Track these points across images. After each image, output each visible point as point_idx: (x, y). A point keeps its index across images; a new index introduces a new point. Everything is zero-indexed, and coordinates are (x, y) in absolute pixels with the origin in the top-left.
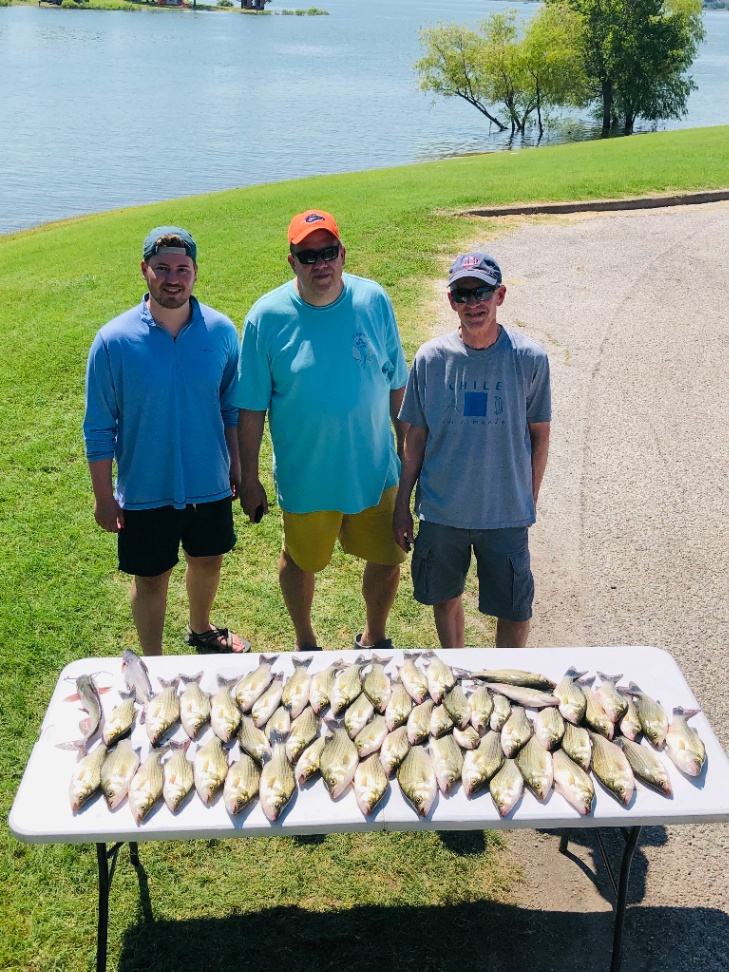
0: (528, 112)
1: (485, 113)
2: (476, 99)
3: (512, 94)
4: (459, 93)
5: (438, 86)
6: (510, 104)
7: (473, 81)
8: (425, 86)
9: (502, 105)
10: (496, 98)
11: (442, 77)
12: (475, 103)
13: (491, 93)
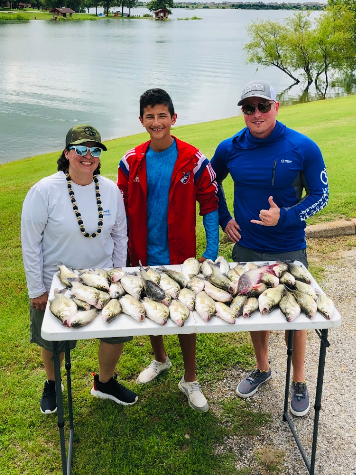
0: (318, 74)
1: (291, 76)
2: (285, 67)
3: (308, 63)
4: (273, 64)
5: (259, 60)
6: (307, 70)
7: (282, 56)
8: (252, 60)
9: (302, 71)
10: (297, 66)
11: (263, 55)
12: (284, 70)
13: (295, 64)
